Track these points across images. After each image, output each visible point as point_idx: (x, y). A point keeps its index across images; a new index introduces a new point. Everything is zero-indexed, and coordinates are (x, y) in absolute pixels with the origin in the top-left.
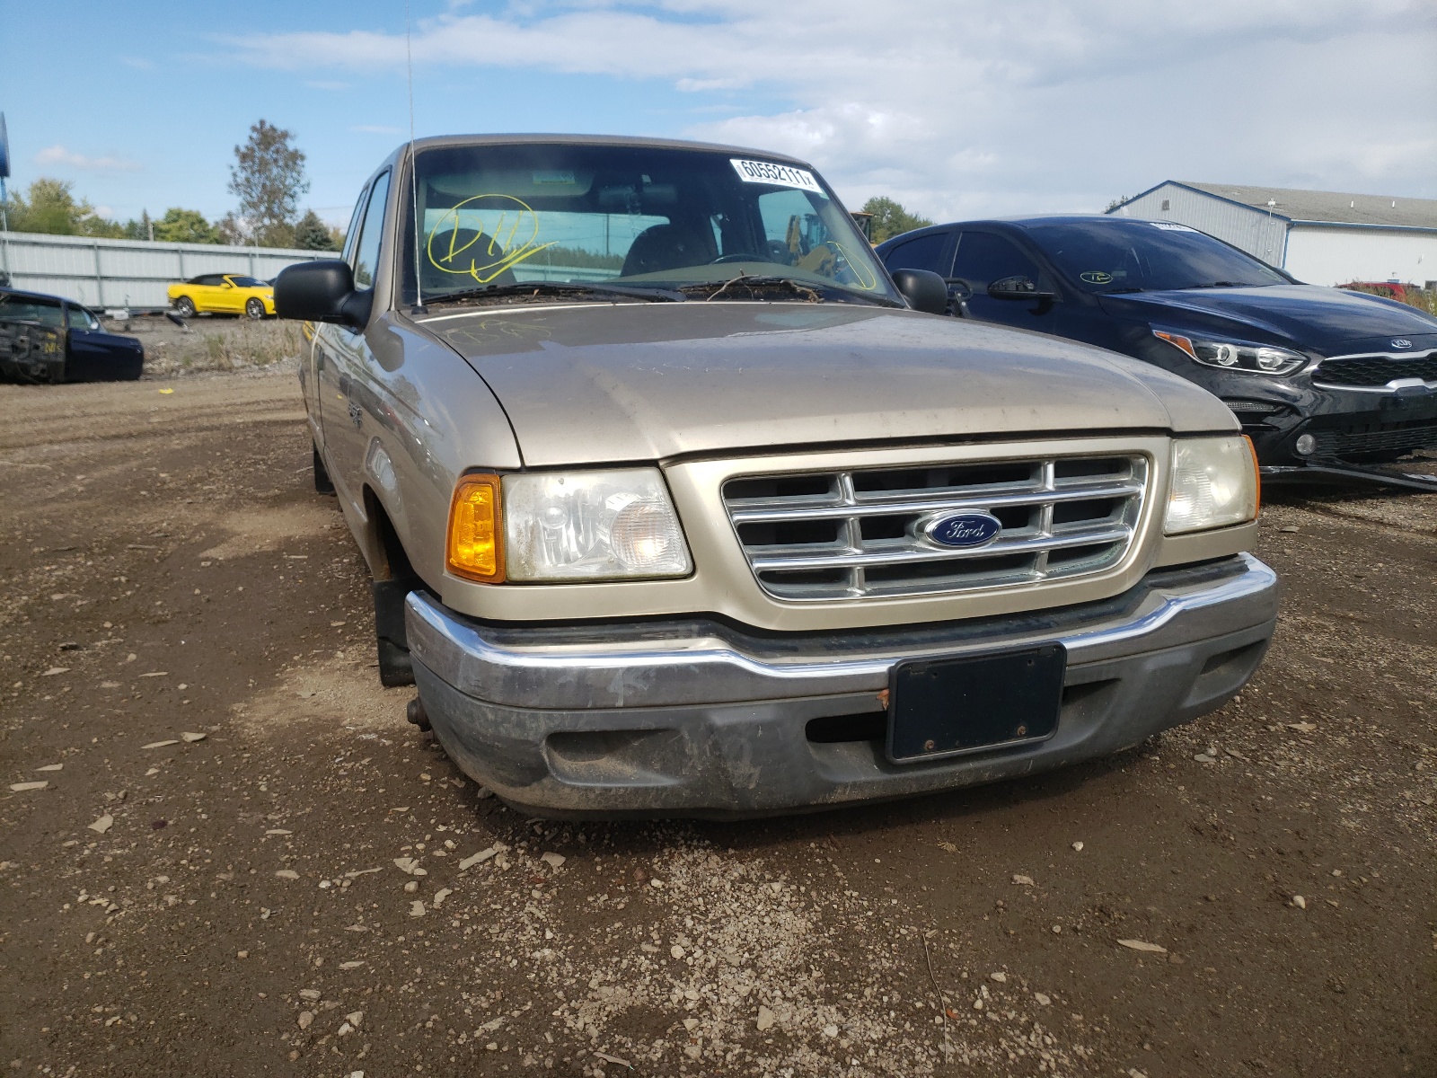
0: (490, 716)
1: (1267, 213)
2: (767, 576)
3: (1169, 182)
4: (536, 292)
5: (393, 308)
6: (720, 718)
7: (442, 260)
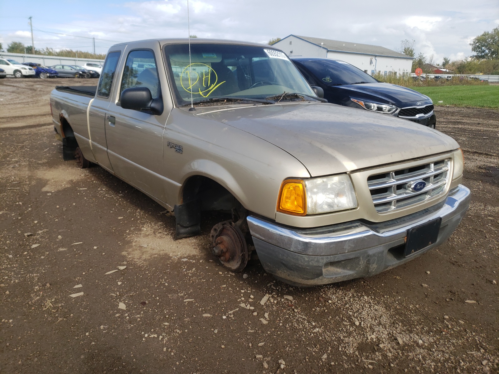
0: (306, 259)
1: (321, 47)
2: (376, 205)
3: (291, 35)
4: (225, 101)
5: (175, 107)
6: (371, 252)
7: (188, 88)
